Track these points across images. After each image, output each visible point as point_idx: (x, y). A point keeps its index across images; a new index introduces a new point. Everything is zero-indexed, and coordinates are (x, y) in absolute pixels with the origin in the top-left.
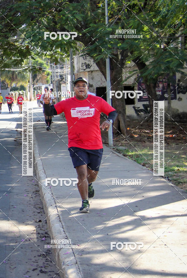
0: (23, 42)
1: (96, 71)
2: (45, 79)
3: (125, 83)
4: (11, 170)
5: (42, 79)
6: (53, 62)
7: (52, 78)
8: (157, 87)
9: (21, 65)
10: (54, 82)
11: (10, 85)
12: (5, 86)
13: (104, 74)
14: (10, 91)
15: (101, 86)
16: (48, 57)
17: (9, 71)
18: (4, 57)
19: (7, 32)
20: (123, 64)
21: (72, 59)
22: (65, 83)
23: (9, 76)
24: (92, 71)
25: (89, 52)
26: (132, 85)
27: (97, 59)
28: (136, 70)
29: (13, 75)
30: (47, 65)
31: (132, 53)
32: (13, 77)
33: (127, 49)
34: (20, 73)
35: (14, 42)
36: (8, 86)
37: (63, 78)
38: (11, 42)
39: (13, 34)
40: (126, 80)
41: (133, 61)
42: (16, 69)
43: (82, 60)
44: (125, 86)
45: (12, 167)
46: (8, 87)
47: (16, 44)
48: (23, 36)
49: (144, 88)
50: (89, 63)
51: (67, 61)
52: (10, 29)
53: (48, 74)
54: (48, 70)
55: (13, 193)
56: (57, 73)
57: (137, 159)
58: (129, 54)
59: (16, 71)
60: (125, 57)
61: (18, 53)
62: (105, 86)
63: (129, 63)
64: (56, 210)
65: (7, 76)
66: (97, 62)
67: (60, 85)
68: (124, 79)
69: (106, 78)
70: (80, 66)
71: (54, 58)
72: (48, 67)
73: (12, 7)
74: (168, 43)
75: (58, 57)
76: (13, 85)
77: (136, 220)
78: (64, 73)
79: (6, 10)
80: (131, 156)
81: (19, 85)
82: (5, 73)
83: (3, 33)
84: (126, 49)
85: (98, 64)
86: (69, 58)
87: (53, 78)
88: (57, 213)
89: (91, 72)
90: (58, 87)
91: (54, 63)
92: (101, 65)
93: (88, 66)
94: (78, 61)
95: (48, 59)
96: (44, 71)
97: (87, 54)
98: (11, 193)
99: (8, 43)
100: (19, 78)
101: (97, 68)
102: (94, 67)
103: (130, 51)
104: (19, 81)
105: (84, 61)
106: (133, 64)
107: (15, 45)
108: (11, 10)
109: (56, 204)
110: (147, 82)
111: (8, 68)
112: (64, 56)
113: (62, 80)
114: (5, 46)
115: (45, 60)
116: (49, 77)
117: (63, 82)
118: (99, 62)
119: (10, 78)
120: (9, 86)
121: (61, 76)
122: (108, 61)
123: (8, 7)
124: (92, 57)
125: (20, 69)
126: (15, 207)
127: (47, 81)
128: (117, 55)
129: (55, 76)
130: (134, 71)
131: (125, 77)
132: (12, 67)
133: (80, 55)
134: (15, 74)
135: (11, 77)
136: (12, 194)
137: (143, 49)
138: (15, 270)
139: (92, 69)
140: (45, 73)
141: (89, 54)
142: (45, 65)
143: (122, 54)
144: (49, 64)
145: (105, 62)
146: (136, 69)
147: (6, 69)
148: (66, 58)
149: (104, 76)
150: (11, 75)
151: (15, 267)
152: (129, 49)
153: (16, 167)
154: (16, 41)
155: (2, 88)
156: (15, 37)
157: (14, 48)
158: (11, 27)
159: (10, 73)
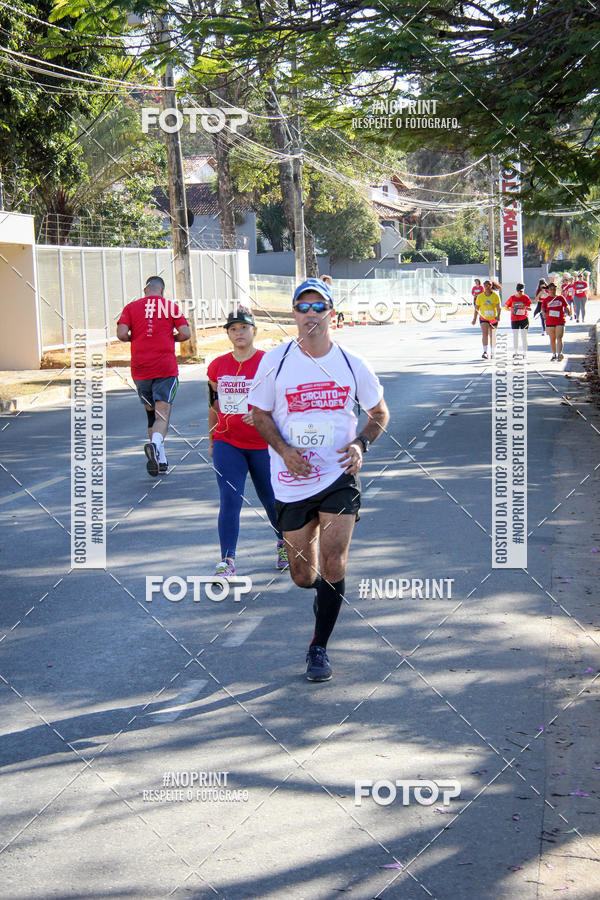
0: (588, 138)
4: (555, 483)
9: (583, 199)
11: (550, 256)
12: (535, 258)
14: (550, 272)
17: (548, 218)
18: (536, 181)
19: (546, 111)
23: (547, 231)
29: (558, 228)
32: (558, 234)
34: (576, 222)
35: (564, 139)
36: (543, 257)
38: (558, 140)
39: (562, 117)
42: (566, 211)
45: (557, 475)
46: (543, 262)
47: (570, 144)
48: (589, 122)
52: (553, 103)
55: (557, 543)
59: (567, 218)
61: (575, 168)
65: (543, 232)
73: (563, 42)
76: (559, 255)
79: (545, 51)
81: (573, 255)
82: (536, 222)
83: (536, 114)
98: (554, 545)
99: (549, 144)
100: (574, 236)
104: (575, 245)
107: (566, 149)
108: (558, 51)
111: (547, 209)
114: (539, 150)
119: (551, 236)
120: (546, 258)
123: (550, 45)
125: (578, 213)
126: (567, 580)
132: (556, 207)
134: (563, 227)
135: (553, 233)
136: (558, 545)
138: (570, 750)
147: (543, 213)
150: (553, 228)
151: (572, 744)
153: (565, 474)
154: (571, 136)
155: (529, 263)
156: (568, 125)
157: (563, 158)
158: (557, 99)
159: (550, 222)
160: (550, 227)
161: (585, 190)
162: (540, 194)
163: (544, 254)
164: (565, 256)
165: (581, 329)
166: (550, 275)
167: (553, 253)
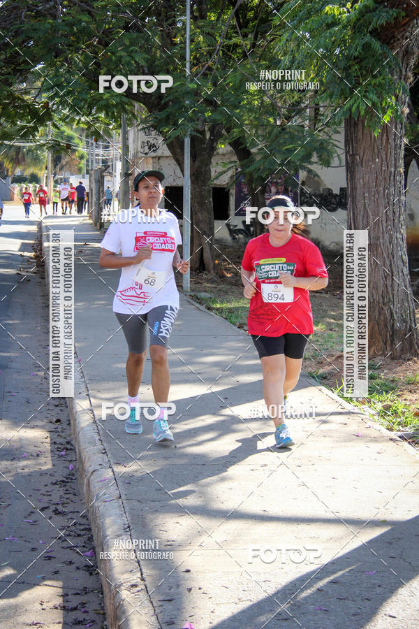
0: (38, 95)
1: (167, 157)
2: (76, 165)
3: (215, 182)
5: (70, 165)
6: (92, 135)
7: (88, 165)
8: (267, 193)
9: (34, 136)
10: (93, 172)
11: (13, 172)
12: (2, 172)
13: (180, 164)
14: (12, 183)
15: (174, 184)
16: (82, 126)
17: (11, 146)
18: (2, 120)
19: (9, 74)
20: (212, 149)
21: (125, 133)
22: (111, 174)
23: (10, 155)
24: (159, 158)
25: (156, 124)
26: (226, 186)
27: (170, 137)
28: (235, 162)
29: (17, 154)
30: (81, 139)
31: (228, 130)
32: (17, 158)
33: (222, 123)
34: (29, 150)
35: (22, 94)
36: (7, 173)
37: (109, 166)
38: (17, 94)
39: (20, 79)
40: (217, 178)
41: (230, 144)
42: (23, 142)
43: (142, 137)
44: (213, 186)
45: (11, 322)
46: (7, 175)
47: (26, 97)
48: (39, 84)
49: (246, 192)
50: (155, 142)
51: (117, 135)
52: (15, 68)
53: (82, 157)
54: (82, 149)
55: (10, 368)
56: (97, 155)
57: (230, 315)
58: (224, 132)
59: (24, 147)
60: (216, 136)
61: (29, 113)
62: (180, 185)
63: (223, 147)
64: (89, 402)
65: (7, 155)
66: (169, 141)
67: (103, 177)
68: (213, 174)
69: (182, 171)
70: (139, 146)
71: (93, 129)
72: (81, 144)
73: (20, 27)
74: (288, 118)
75: (100, 127)
76: (18, 172)
77: (224, 421)
78: (111, 157)
79: (8, 32)
80: (220, 311)
81: (28, 173)
84: (220, 122)
85: (170, 146)
86: (120, 131)
87: (90, 164)
88: (89, 407)
89: (157, 158)
90: (99, 181)
91: (94, 137)
92: (175, 147)
93: (152, 147)
94: (136, 137)
95: (83, 129)
96: (75, 151)
97: (152, 126)
98: (7, 370)
99: (11, 95)
100: (28, 160)
101: (168, 153)
102: (164, 150)
103: (227, 126)
104: (29, 166)
105: (146, 139)
106: (230, 148)
107: (23, 100)
108: (17, 33)
109: (88, 391)
110: (252, 182)
111: (10, 140)
112: (111, 127)
113: (106, 169)
114: (5, 99)
115: (76, 130)
116: (83, 162)
117: (108, 172)
118: (172, 143)
119: (13, 159)
120: (10, 173)
121: (104, 162)
122: (187, 141)
123: (12, 28)
124: (161, 132)
125: (31, 144)
126: (14, 394)
127: (80, 170)
128: (203, 133)
129: (94, 162)
130: (231, 162)
131: (216, 172)
132: (16, 139)
133: (139, 128)
134: (21, 153)
135: (14, 157)
136: (10, 370)
137: (247, 125)
138: (8, 509)
139: (159, 153)
140: (77, 153)
141: (155, 127)
142: (76, 141)
143: (212, 130)
144: (84, 138)
145: (183, 142)
146: (233, 160)
147: (6, 142)
148: (114, 131)
149: (180, 167)
150: (14, 153)
151: (10, 505)
152: (225, 122)
153: (17, 322)
154: (27, 93)
156: (25, 84)
157: (21, 106)
158: (17, 66)
159: (13, 149)
160: (12, 153)
161: (35, 129)
162: (5, 129)
163: (8, 170)
164: (22, 173)
165: (31, 223)
166: (12, 185)
167: (14, 170)
